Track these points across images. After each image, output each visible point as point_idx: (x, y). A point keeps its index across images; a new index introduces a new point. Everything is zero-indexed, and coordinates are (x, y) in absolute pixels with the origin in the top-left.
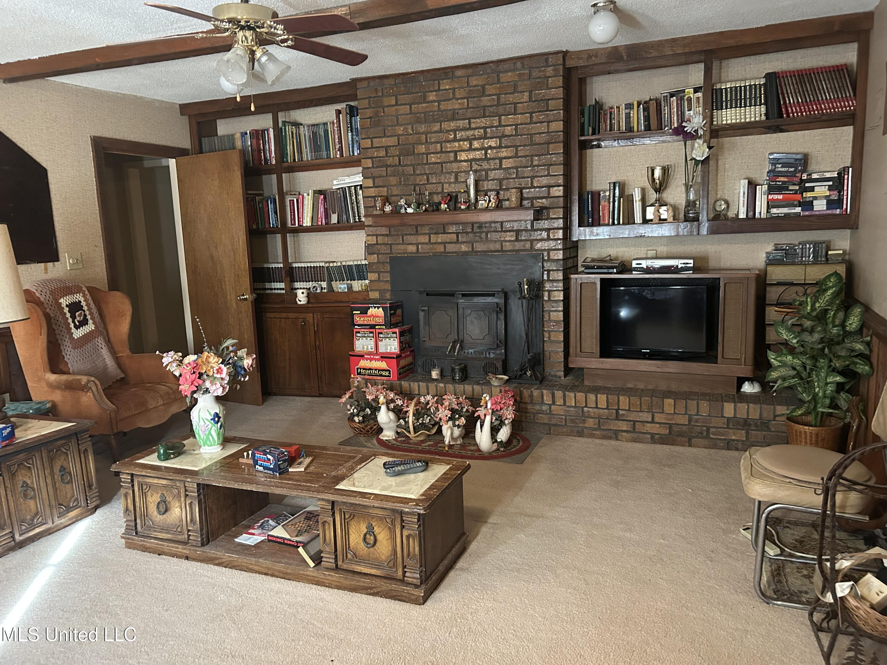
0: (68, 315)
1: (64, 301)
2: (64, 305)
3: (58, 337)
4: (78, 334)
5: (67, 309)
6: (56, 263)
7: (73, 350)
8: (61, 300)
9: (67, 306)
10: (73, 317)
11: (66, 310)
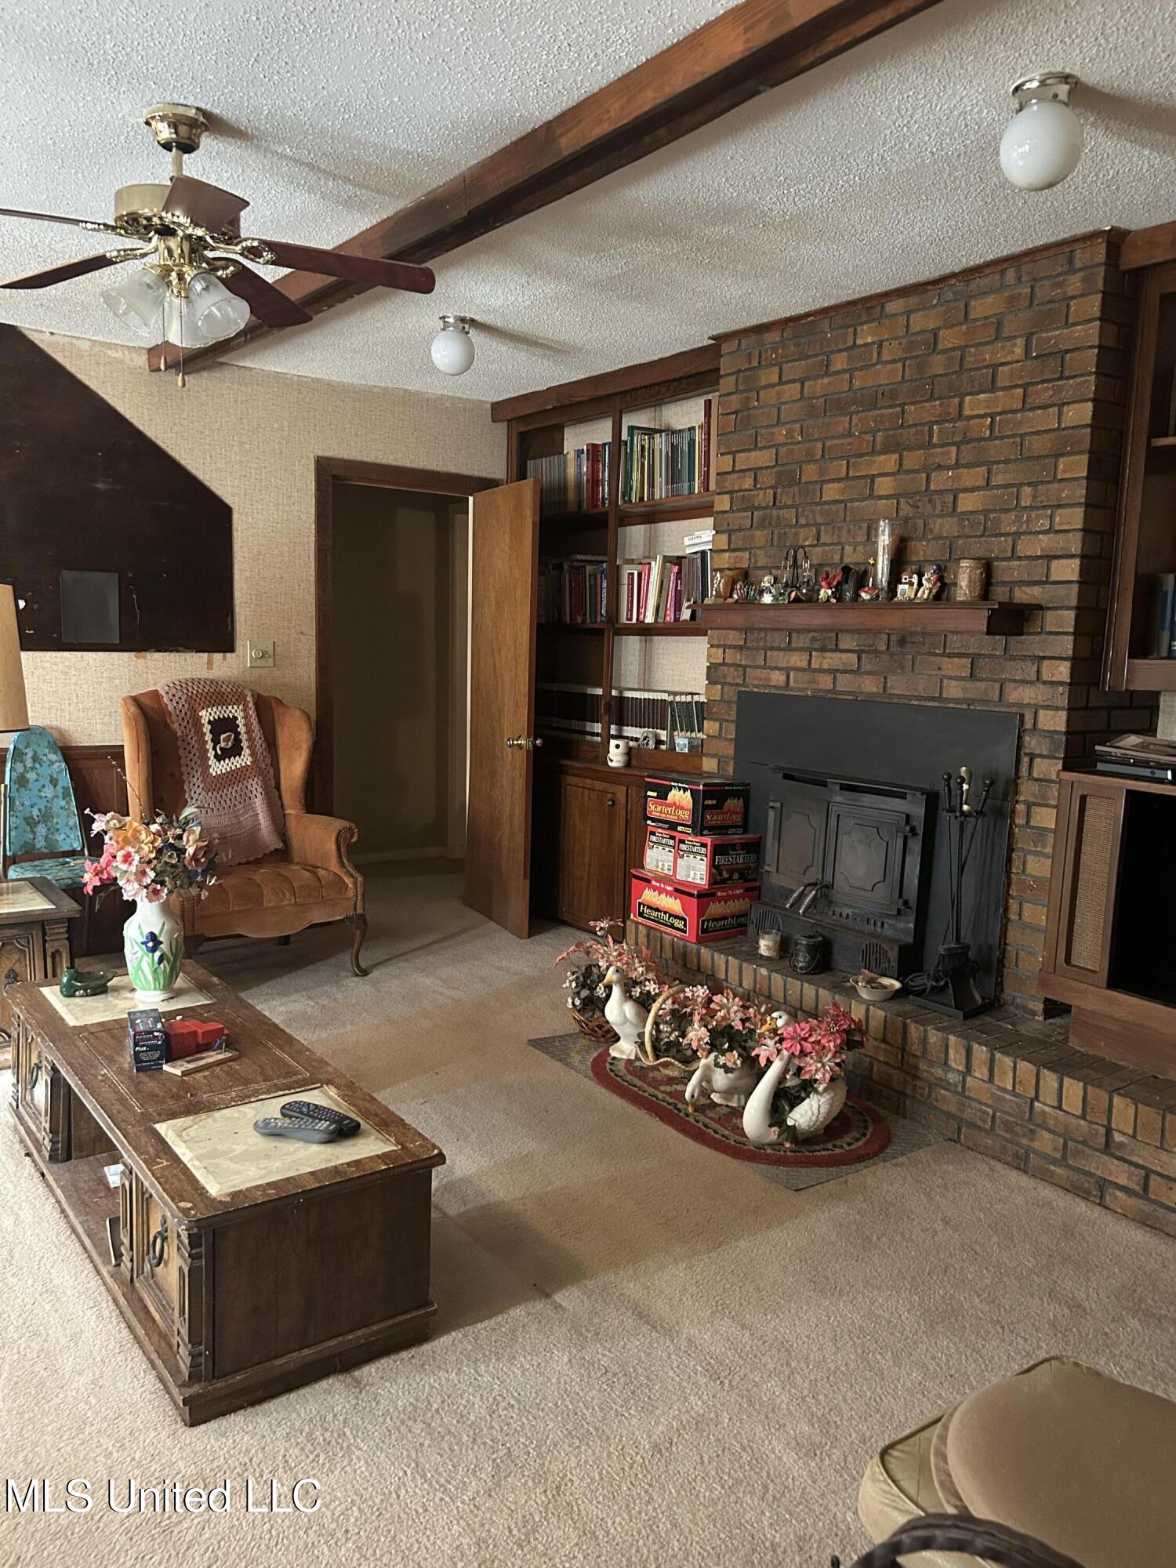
0: (208, 737)
1: (206, 715)
2: (205, 721)
3: (183, 769)
4: (217, 768)
5: (209, 727)
6: (228, 655)
7: (203, 793)
8: (203, 713)
9: (210, 722)
10: (216, 741)
11: (207, 728)
